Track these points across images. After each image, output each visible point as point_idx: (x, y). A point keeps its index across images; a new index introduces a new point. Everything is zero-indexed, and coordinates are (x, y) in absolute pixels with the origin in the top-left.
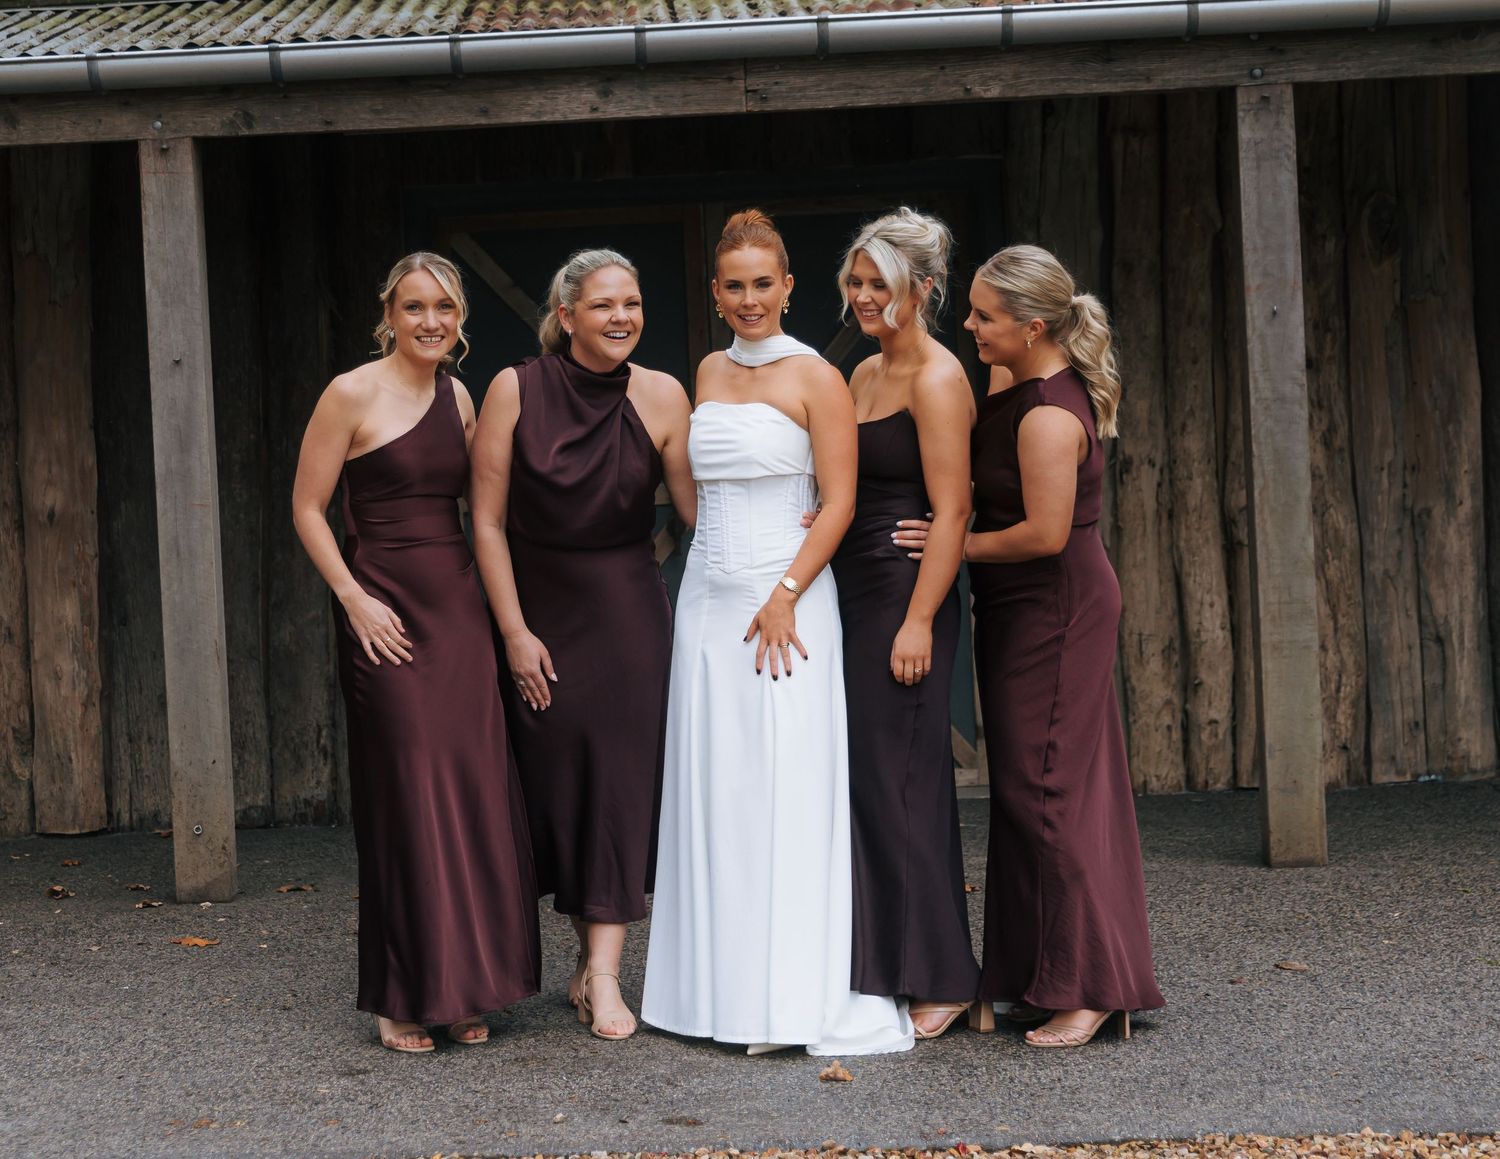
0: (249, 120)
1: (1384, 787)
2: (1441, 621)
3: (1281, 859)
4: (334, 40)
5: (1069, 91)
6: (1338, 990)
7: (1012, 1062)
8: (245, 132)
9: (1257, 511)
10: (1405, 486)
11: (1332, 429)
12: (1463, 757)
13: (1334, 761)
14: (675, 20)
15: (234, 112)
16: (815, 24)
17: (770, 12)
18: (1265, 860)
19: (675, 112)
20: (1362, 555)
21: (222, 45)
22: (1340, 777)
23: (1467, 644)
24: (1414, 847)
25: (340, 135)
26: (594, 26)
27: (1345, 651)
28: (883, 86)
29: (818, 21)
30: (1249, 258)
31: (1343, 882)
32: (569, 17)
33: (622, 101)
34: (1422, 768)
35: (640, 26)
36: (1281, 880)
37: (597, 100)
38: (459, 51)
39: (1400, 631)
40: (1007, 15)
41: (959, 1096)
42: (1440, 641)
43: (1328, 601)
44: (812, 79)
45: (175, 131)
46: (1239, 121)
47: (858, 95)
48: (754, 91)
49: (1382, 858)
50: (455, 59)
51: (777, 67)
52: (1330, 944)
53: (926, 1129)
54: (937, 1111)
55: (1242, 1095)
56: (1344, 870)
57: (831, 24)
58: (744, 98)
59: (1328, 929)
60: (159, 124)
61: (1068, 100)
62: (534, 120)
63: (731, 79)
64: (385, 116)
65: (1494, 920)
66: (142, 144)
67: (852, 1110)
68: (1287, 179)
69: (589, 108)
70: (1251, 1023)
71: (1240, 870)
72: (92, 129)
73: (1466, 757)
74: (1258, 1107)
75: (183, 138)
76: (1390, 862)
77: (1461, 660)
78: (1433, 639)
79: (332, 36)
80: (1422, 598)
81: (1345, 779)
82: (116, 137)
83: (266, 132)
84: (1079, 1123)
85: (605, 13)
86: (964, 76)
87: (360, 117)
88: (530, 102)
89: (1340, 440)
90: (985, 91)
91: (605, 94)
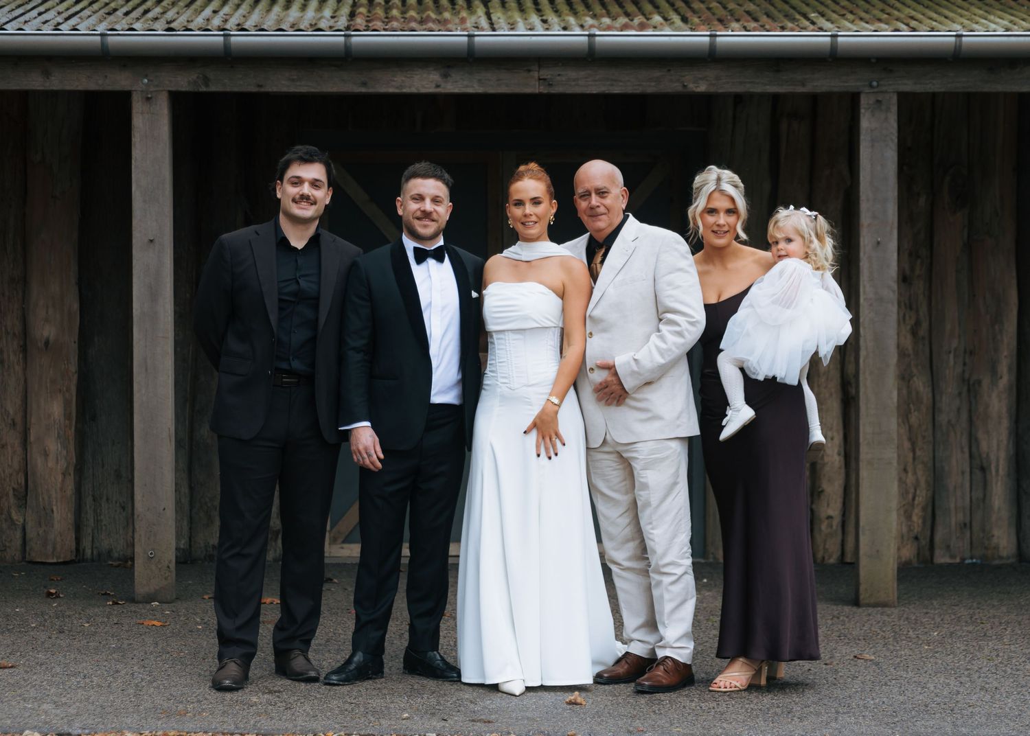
0: (206, 81)
1: (941, 566)
2: (984, 456)
3: (867, 601)
4: (266, 31)
5: (751, 90)
6: (892, 670)
7: (685, 699)
8: (203, 89)
9: (861, 372)
10: (965, 364)
11: (918, 323)
12: (995, 548)
13: (909, 546)
14: (494, 30)
15: (196, 75)
16: (586, 38)
17: (557, 27)
18: (856, 603)
19: (491, 91)
20: (934, 409)
21: (191, 30)
22: (912, 557)
23: (1001, 472)
24: (954, 599)
25: (267, 94)
26: (439, 31)
27: (920, 473)
28: (629, 81)
29: (589, 36)
30: (864, 206)
31: (905, 616)
32: (422, 22)
33: (456, 82)
34: (967, 554)
35: (471, 33)
36: (865, 613)
37: (440, 79)
38: (351, 44)
39: (957, 462)
40: (713, 38)
41: (652, 714)
42: (983, 469)
43: (910, 439)
44: (582, 73)
45: (157, 86)
46: (861, 115)
47: (612, 85)
48: (545, 79)
49: (932, 604)
50: (347, 48)
51: (560, 64)
52: (891, 647)
53: (631, 729)
54: (638, 721)
55: (825, 718)
56: (907, 609)
57: (597, 38)
58: (537, 83)
59: (891, 639)
60: (146, 81)
61: (751, 95)
62: (397, 91)
63: (529, 71)
64: (298, 83)
65: (997, 638)
66: (135, 93)
67: (586, 718)
68: (891, 155)
69: (434, 86)
70: (835, 685)
71: (840, 607)
72: (100, 82)
73: (997, 548)
74: (833, 724)
75: (162, 91)
76: (937, 607)
77: (996, 484)
78: (979, 467)
79: (266, 28)
80: (972, 440)
81: (916, 559)
82: (117, 88)
83: (218, 90)
84: (725, 729)
85: (446, 22)
86: (684, 76)
87: (282, 83)
88: (395, 79)
89: (923, 331)
90: (696, 87)
91: (445, 76)
